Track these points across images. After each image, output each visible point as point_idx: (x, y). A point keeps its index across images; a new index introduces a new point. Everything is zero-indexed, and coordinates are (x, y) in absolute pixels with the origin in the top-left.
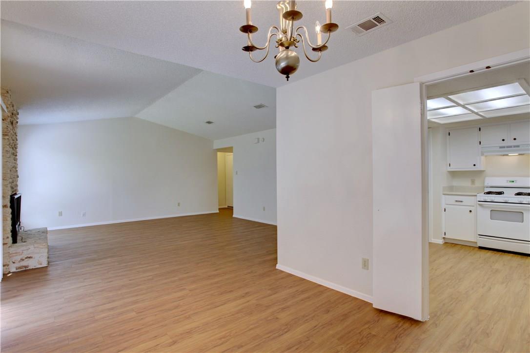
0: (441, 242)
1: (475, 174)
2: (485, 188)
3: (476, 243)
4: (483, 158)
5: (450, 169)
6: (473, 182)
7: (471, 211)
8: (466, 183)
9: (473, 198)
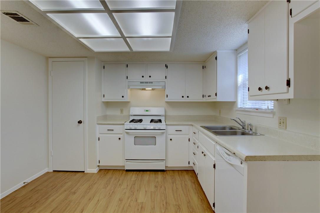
0: (95, 170)
1: (123, 105)
2: (130, 116)
3: (124, 166)
4: (129, 91)
5: (104, 100)
6: (122, 111)
7: (120, 139)
8: (116, 112)
9: (122, 126)
